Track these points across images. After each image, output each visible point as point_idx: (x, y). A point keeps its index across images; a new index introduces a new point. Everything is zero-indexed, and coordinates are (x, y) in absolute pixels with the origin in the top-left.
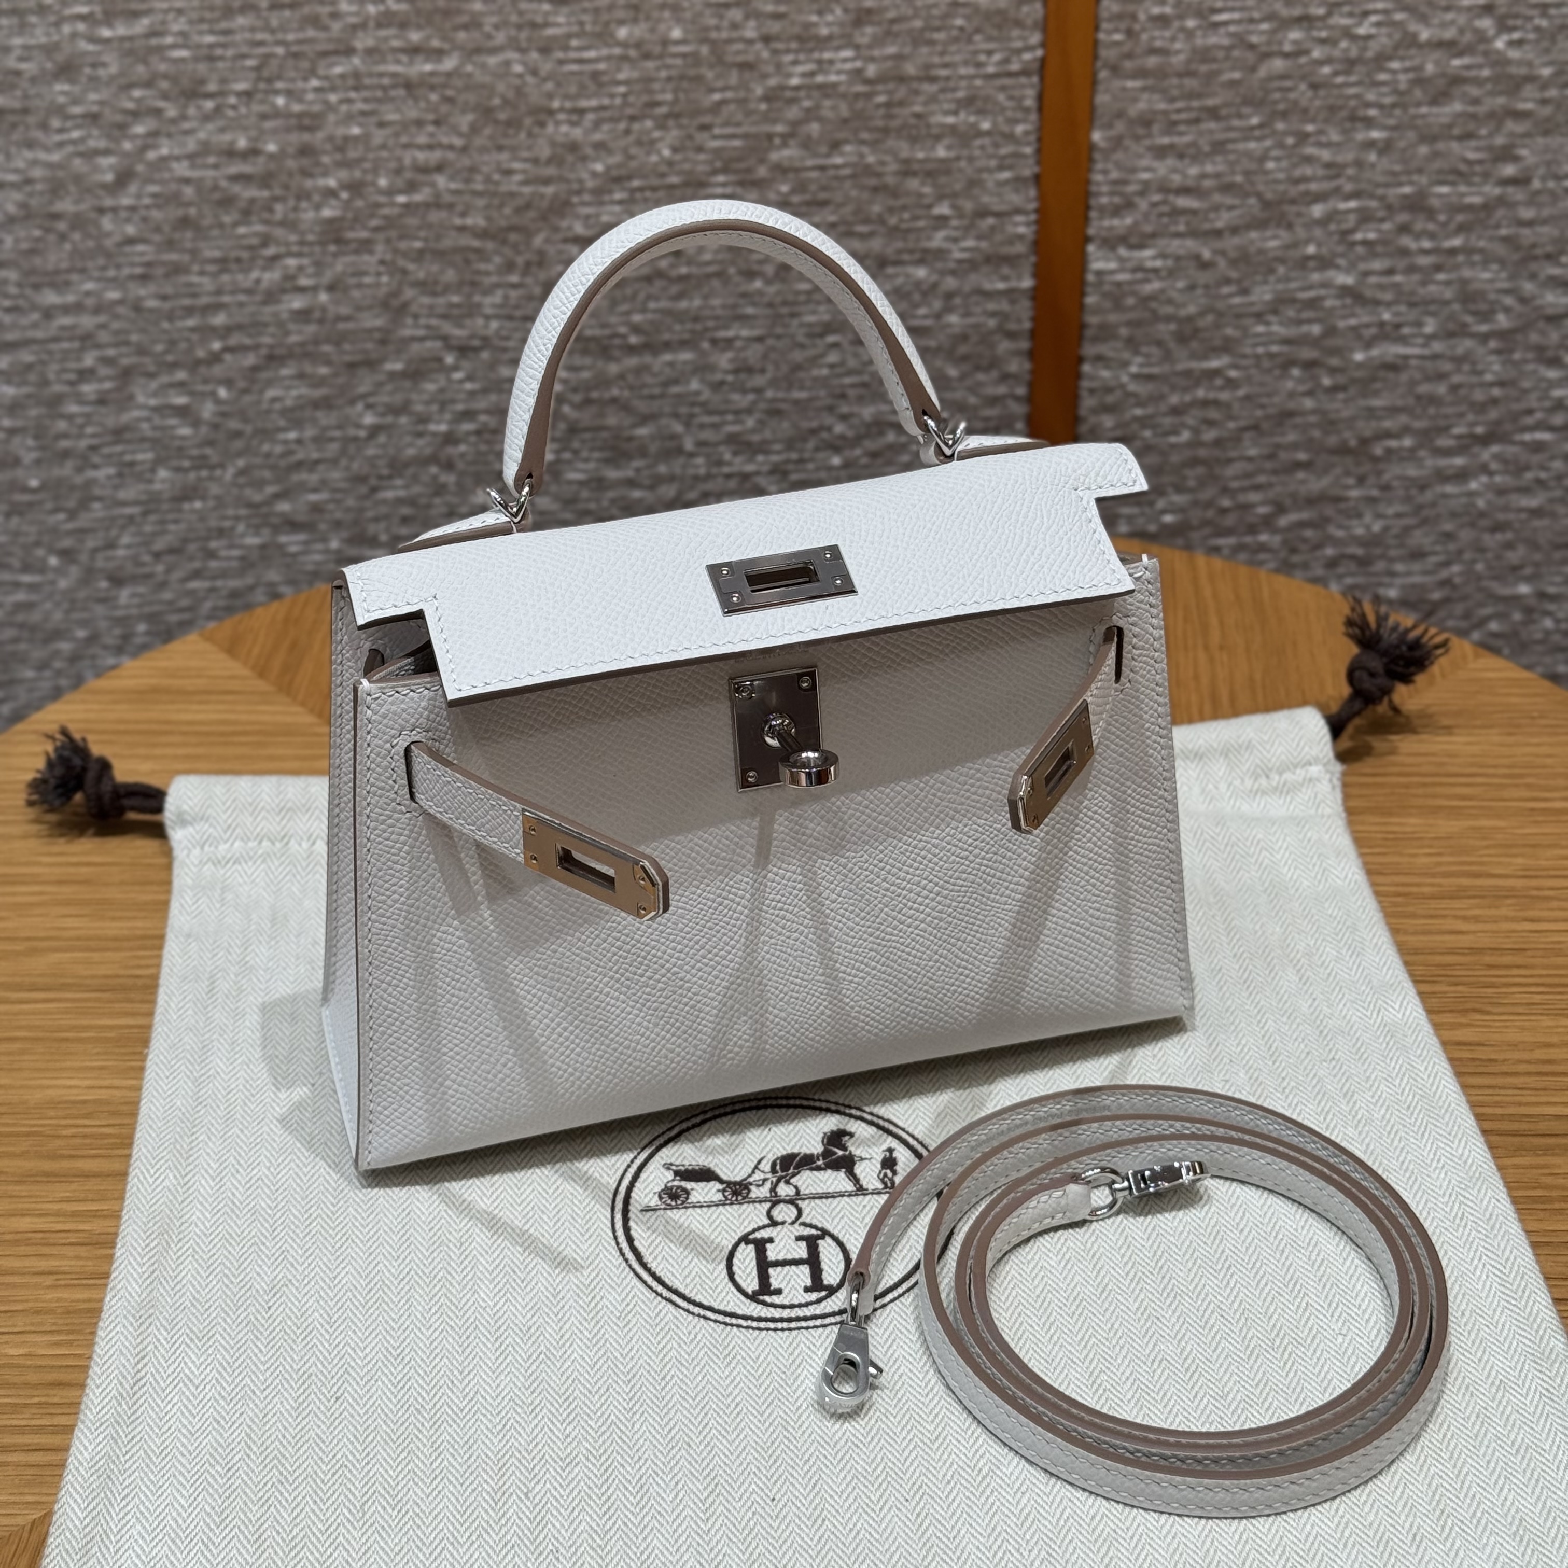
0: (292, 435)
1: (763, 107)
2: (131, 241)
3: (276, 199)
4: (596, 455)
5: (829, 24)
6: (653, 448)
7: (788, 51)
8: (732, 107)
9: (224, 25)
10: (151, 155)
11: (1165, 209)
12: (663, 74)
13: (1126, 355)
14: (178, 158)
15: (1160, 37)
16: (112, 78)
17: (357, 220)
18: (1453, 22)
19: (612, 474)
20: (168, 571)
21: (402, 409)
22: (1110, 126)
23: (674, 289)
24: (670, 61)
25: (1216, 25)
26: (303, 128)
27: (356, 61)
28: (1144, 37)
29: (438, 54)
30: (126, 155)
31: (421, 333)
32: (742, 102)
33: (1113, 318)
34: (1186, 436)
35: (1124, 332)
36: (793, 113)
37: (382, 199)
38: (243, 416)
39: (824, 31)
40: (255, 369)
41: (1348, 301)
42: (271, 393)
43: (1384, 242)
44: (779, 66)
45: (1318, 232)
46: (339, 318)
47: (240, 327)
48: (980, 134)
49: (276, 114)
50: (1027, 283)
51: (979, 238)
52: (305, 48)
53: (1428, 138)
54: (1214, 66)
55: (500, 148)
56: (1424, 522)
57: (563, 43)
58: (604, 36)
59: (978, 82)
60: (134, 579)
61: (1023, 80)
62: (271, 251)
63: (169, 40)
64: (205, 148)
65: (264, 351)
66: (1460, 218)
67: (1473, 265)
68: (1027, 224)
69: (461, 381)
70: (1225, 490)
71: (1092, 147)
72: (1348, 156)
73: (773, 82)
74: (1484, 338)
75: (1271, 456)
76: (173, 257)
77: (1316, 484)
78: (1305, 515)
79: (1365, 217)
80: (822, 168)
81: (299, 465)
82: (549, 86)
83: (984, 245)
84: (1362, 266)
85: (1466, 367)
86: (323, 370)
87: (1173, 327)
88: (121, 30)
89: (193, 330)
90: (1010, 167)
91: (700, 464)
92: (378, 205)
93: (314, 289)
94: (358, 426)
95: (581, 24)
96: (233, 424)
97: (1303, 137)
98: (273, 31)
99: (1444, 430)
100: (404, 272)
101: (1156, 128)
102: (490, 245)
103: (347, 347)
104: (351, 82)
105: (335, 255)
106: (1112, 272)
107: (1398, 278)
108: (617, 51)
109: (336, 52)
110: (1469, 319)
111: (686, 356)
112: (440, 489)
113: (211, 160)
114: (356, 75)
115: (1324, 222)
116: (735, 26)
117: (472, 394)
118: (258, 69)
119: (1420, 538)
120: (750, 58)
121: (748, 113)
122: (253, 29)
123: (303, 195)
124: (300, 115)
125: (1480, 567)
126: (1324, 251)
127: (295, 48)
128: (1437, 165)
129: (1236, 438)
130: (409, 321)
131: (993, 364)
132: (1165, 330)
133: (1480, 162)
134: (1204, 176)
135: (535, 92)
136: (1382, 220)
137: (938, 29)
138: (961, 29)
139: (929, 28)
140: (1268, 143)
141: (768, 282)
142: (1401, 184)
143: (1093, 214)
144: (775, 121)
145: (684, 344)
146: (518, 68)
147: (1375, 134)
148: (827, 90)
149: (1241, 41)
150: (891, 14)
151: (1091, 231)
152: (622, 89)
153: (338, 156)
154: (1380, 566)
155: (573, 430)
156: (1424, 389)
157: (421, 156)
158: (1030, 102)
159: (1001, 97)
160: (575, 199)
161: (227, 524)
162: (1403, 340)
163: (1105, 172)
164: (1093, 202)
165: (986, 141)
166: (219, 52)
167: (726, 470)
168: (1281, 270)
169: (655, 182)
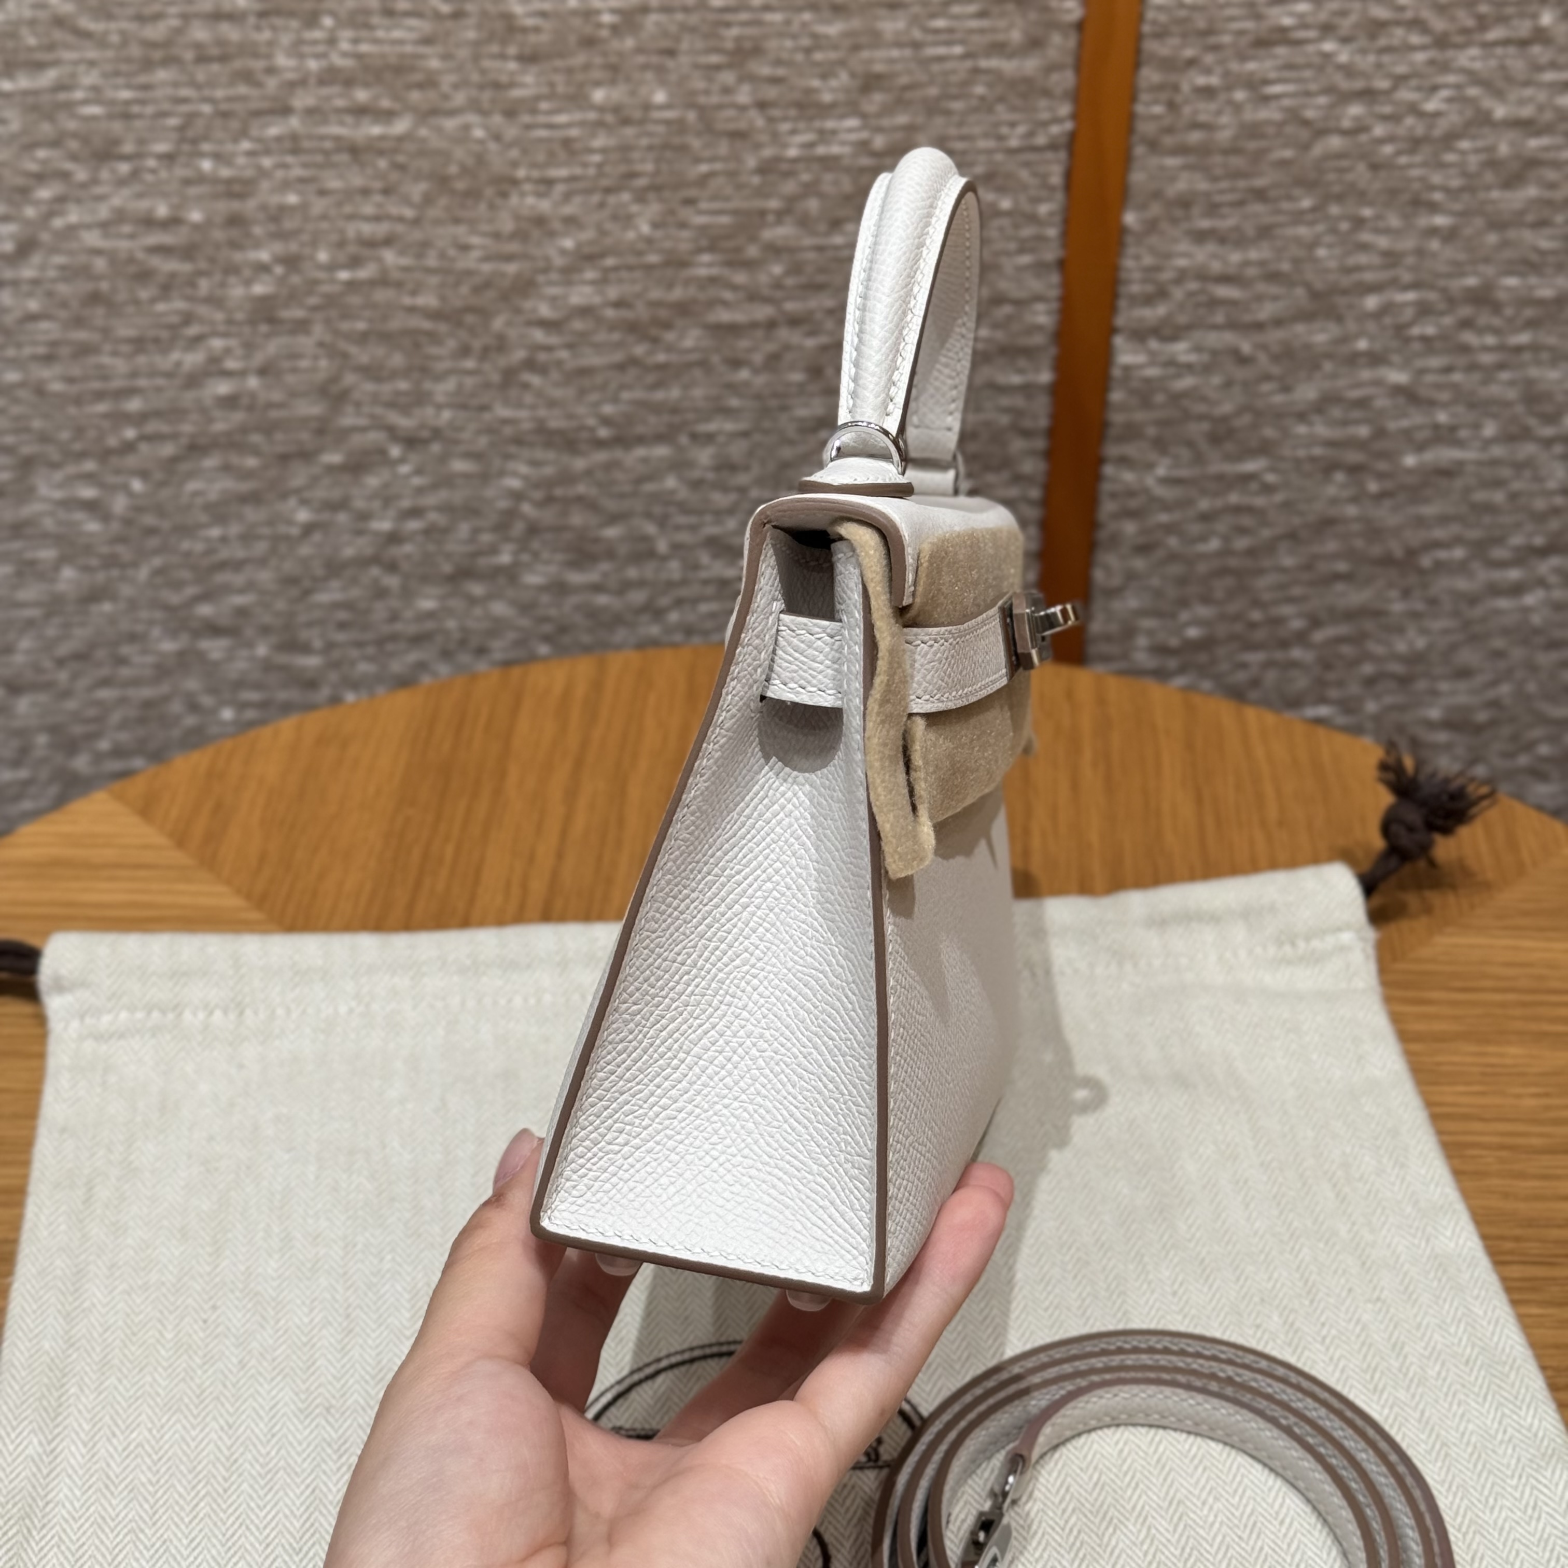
0: (215, 532)
1: (756, 180)
2: (33, 318)
3: (200, 273)
4: (559, 557)
5: (833, 90)
6: (623, 550)
7: (785, 119)
8: (720, 181)
9: (142, 79)
10: (58, 223)
11: (1202, 298)
12: (644, 142)
13: (1152, 456)
14: (88, 227)
15: (1205, 110)
16: (13, 137)
17: (293, 297)
18: (1530, 100)
19: (576, 578)
20: (75, 677)
21: (342, 505)
22: (1143, 207)
23: (650, 378)
24: (651, 128)
25: (1266, 99)
26: (231, 195)
27: (294, 123)
28: (1187, 110)
29: (388, 116)
30: (27, 222)
31: (362, 421)
32: (732, 175)
33: (1139, 416)
34: (1214, 544)
35: (1151, 431)
36: (790, 187)
37: (321, 275)
38: (160, 511)
39: (827, 98)
40: (174, 460)
41: (1401, 400)
42: (192, 486)
43: (1443, 337)
44: (775, 136)
45: (1371, 326)
46: (270, 405)
47: (157, 414)
48: (998, 213)
49: (201, 179)
50: (1045, 377)
51: (995, 326)
52: (238, 107)
53: (1497, 224)
54: (1262, 144)
55: (457, 221)
56: (1474, 639)
57: (530, 104)
58: (578, 99)
59: (999, 157)
60: (35, 687)
61: (1049, 155)
62: (193, 330)
63: (79, 95)
64: (120, 216)
65: (184, 441)
66: (1529, 313)
67: (1538, 363)
68: (1048, 313)
69: (408, 477)
70: (1257, 603)
71: (1123, 230)
72: (1408, 244)
73: (768, 152)
74: (1548, 443)
75: (1308, 567)
76: (81, 335)
77: (1356, 597)
78: (1342, 629)
79: (1424, 310)
80: (820, 249)
81: (222, 566)
82: (514, 153)
83: (999, 335)
84: (1420, 363)
85: (1527, 473)
86: (251, 462)
87: (1205, 426)
88: (23, 82)
89: (106, 416)
90: (1032, 251)
91: (674, 568)
92: (316, 282)
93: (242, 374)
94: (290, 522)
95: (552, 85)
96: (149, 520)
97: (1359, 223)
98: (197, 86)
99: (1499, 541)
100: (345, 356)
101: (1196, 210)
102: (443, 328)
103: (279, 436)
104: (287, 145)
105: (268, 336)
106: (1141, 367)
107: (1457, 377)
108: (592, 116)
109: (272, 112)
110: (1532, 422)
111: (662, 451)
112: (381, 593)
113: (127, 229)
114: (294, 137)
115: (1378, 315)
116: (727, 90)
117: (420, 491)
118: (182, 129)
119: (1468, 656)
120: (742, 125)
121: (739, 187)
122: (176, 85)
123: (232, 269)
124: (229, 182)
125: (1532, 687)
126: (1378, 346)
127: (224, 107)
128: (1508, 254)
129: (1270, 547)
130: (350, 409)
131: (1006, 463)
132: (1197, 430)
133: (1553, 252)
134: (1246, 263)
135: (497, 162)
136: (1442, 314)
137: (955, 97)
138: (982, 98)
139: (946, 96)
140: (1320, 228)
141: (756, 371)
142: (1463, 274)
143: (1122, 303)
144: (767, 196)
145: (660, 438)
146: (479, 133)
147: (1440, 220)
148: (830, 163)
149: (1295, 116)
150: (904, 80)
151: (1120, 321)
152: (596, 158)
153: (272, 227)
154: (1421, 685)
155: (533, 530)
156: (1480, 496)
157: (367, 229)
158: (1056, 179)
159: (1024, 175)
160: (541, 278)
161: (139, 628)
162: (1460, 444)
163: (1137, 258)
164: (1124, 290)
165: (1005, 222)
166: (136, 109)
167: (703, 574)
168: (1328, 366)
169: (631, 260)
